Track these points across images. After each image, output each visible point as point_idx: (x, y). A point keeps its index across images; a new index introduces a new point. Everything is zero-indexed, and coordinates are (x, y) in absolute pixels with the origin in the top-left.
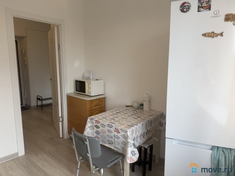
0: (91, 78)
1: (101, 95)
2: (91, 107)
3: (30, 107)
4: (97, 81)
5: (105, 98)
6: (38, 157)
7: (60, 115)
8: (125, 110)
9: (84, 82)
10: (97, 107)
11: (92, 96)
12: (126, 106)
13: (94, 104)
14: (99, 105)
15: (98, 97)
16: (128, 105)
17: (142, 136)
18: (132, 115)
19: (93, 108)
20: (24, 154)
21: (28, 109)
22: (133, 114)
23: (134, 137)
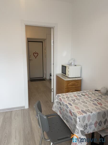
0: (73, 64)
1: (78, 77)
2: (68, 85)
3: (46, 79)
4: (75, 66)
5: (81, 80)
6: (34, 112)
7: (52, 88)
8: (91, 93)
9: (66, 67)
10: (74, 86)
11: (70, 78)
12: (95, 90)
13: (70, 84)
14: (75, 85)
15: (74, 79)
16: (98, 89)
17: (98, 124)
18: (94, 100)
19: (70, 87)
20: (28, 108)
21: (45, 80)
22: (97, 99)
23: (87, 124)
